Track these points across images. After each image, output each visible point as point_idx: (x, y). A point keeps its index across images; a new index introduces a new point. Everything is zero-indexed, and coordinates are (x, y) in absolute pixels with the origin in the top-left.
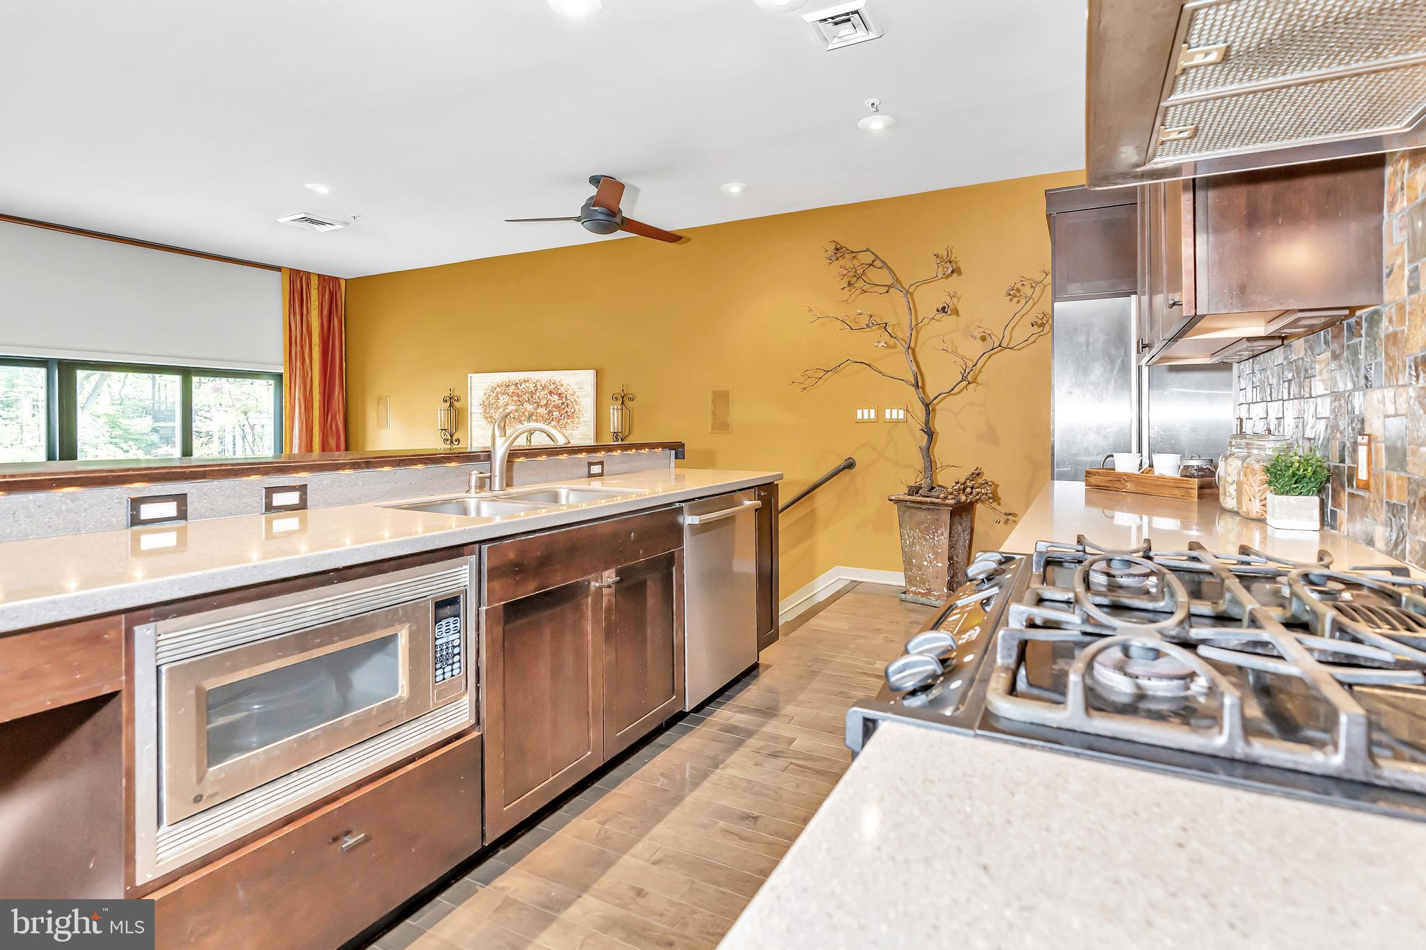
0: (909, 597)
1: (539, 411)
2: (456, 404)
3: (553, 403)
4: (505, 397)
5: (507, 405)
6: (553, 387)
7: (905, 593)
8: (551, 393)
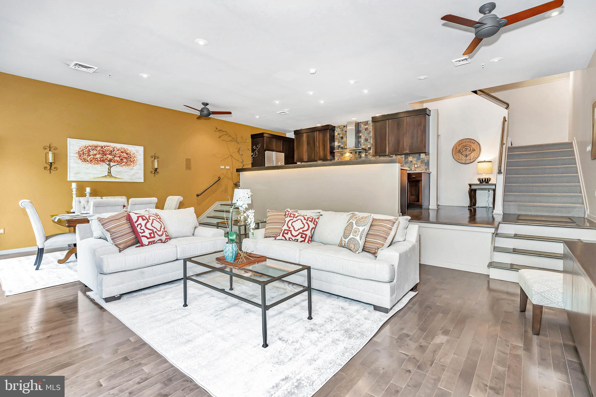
1: (115, 158)
3: (123, 156)
4: (94, 151)
5: (96, 154)
6: (123, 150)
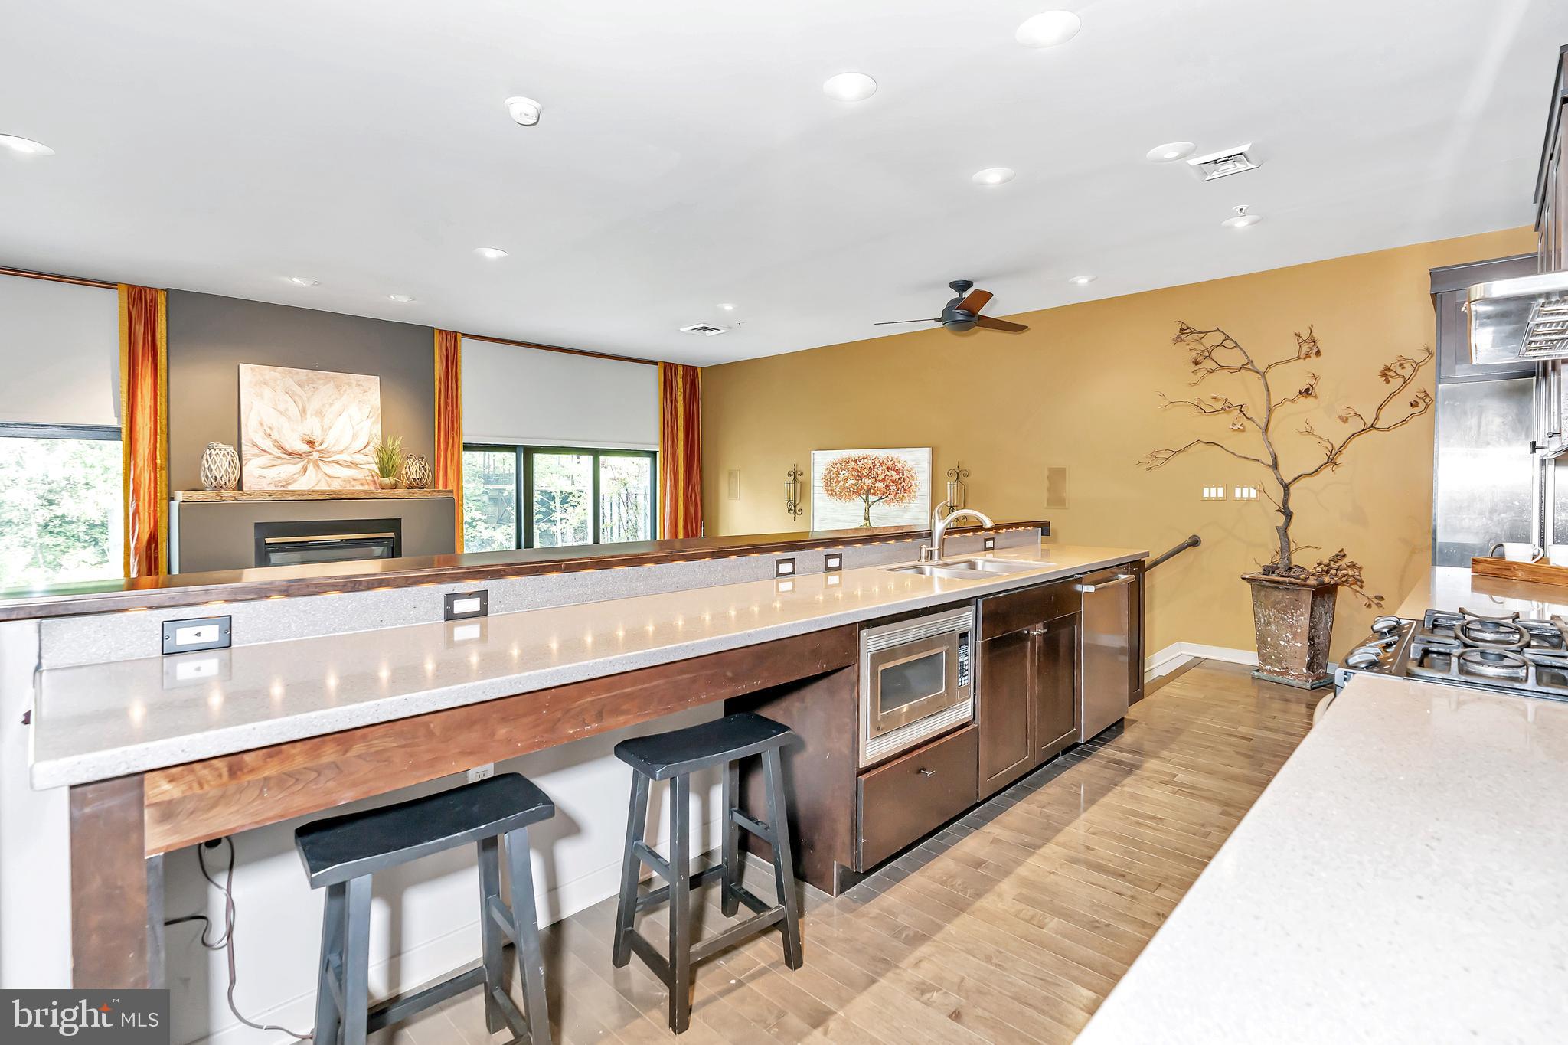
0: (1263, 675)
1: (877, 485)
2: (799, 477)
3: (890, 478)
4: (845, 472)
5: (847, 479)
6: (890, 463)
7: (1258, 671)
8: (888, 469)
